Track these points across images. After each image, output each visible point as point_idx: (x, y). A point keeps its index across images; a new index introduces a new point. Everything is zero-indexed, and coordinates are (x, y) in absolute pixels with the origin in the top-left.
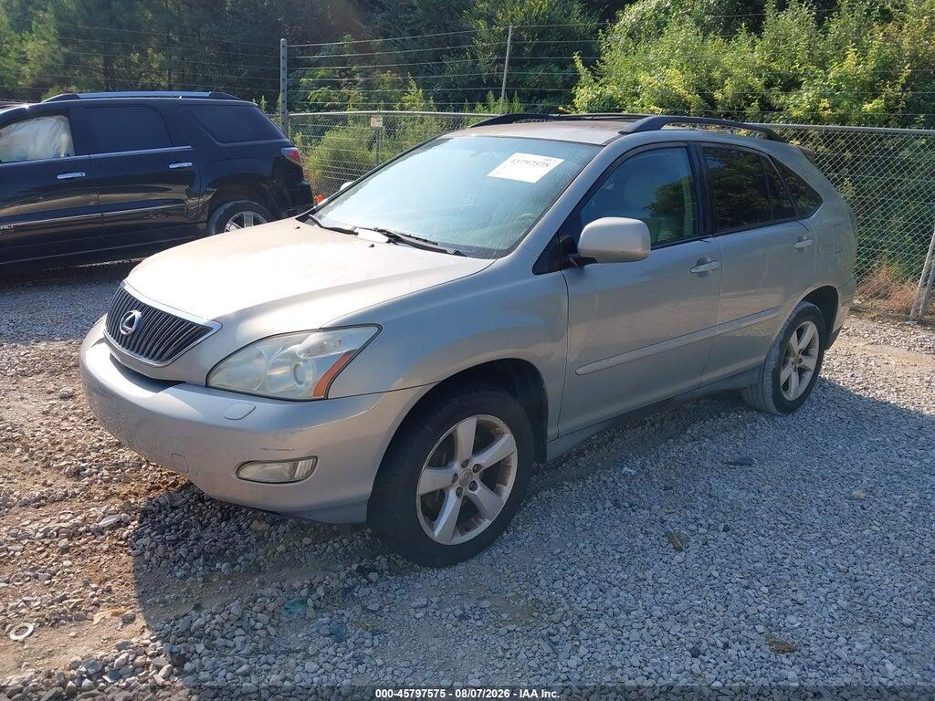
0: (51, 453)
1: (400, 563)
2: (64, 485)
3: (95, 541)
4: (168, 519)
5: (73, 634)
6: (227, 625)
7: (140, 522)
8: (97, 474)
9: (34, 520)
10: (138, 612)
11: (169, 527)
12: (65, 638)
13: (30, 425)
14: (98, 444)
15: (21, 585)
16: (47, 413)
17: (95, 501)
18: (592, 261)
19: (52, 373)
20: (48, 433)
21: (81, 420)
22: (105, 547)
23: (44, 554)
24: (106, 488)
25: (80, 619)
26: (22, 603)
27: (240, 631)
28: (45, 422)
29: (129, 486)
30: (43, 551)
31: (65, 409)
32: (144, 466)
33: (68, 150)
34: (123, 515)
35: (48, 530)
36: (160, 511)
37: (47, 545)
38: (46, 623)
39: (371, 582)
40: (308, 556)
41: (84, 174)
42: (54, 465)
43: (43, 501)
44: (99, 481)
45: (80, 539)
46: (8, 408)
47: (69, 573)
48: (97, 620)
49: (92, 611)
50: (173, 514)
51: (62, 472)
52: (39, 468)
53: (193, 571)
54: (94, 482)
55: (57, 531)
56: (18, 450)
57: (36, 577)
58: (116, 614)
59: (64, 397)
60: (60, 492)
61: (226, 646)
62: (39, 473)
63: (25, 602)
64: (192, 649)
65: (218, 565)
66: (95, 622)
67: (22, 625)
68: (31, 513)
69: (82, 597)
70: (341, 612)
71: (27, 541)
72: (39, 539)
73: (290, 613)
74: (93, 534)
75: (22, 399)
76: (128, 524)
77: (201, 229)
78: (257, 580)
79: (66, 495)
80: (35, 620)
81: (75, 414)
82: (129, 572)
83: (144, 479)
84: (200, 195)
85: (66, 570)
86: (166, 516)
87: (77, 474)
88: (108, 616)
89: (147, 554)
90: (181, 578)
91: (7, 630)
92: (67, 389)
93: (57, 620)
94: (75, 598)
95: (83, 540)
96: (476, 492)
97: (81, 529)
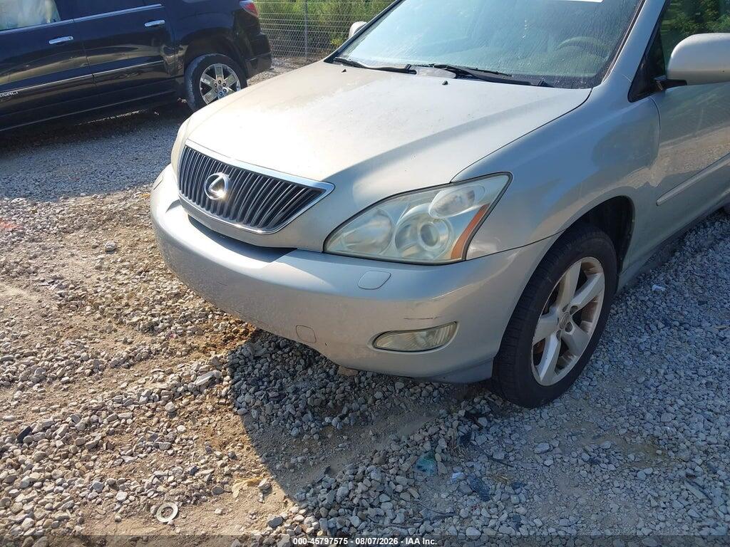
0: (119, 309)
1: (499, 403)
2: (145, 342)
3: (196, 401)
4: (256, 371)
5: (218, 511)
6: (371, 492)
7: (232, 377)
8: (170, 327)
9: (130, 382)
10: (272, 480)
11: (260, 379)
12: (212, 516)
13: (88, 281)
14: (159, 297)
15: (146, 457)
16: (99, 268)
17: (179, 357)
18: (682, 83)
19: (90, 228)
20: (109, 288)
21: (133, 273)
22: (210, 407)
23: (155, 420)
24: (184, 342)
25: (219, 492)
26: (156, 480)
27: (384, 498)
28: (102, 277)
29: (204, 338)
30: (152, 416)
31: (115, 262)
32: (210, 316)
33: (53, 16)
34: (215, 371)
35: (150, 393)
36: (246, 363)
37: (154, 410)
38: (189, 501)
39: (481, 428)
40: (407, 401)
41: (72, 38)
42: (127, 322)
43: (131, 361)
44: (175, 335)
45: (181, 400)
46: (63, 266)
47: (187, 439)
48: (236, 493)
49: (227, 483)
50: (258, 366)
51: (137, 328)
52: (115, 326)
53: (305, 428)
54: (170, 336)
55: (159, 393)
56: (88, 308)
57: (157, 447)
58: (251, 484)
59: (108, 251)
60: (145, 350)
61: (377, 515)
62: (115, 331)
63: (158, 477)
64: (348, 523)
65: (327, 420)
66: (235, 495)
67: (165, 505)
68: (123, 373)
69: (211, 467)
70: (470, 464)
71: (133, 406)
72: (143, 403)
73: (424, 471)
74: (192, 393)
75: (73, 255)
76: (221, 381)
77: (180, 83)
78: (371, 433)
79: (150, 352)
80: (176, 498)
81: (124, 266)
82: (243, 434)
83: (216, 330)
84: (175, 52)
85: (183, 436)
86: (254, 368)
87: (151, 329)
88: (245, 487)
89: (254, 413)
90: (296, 437)
91: (152, 512)
92: (110, 243)
93: (198, 497)
94: (205, 468)
95: (185, 401)
96: (571, 333)
97: (180, 389)
